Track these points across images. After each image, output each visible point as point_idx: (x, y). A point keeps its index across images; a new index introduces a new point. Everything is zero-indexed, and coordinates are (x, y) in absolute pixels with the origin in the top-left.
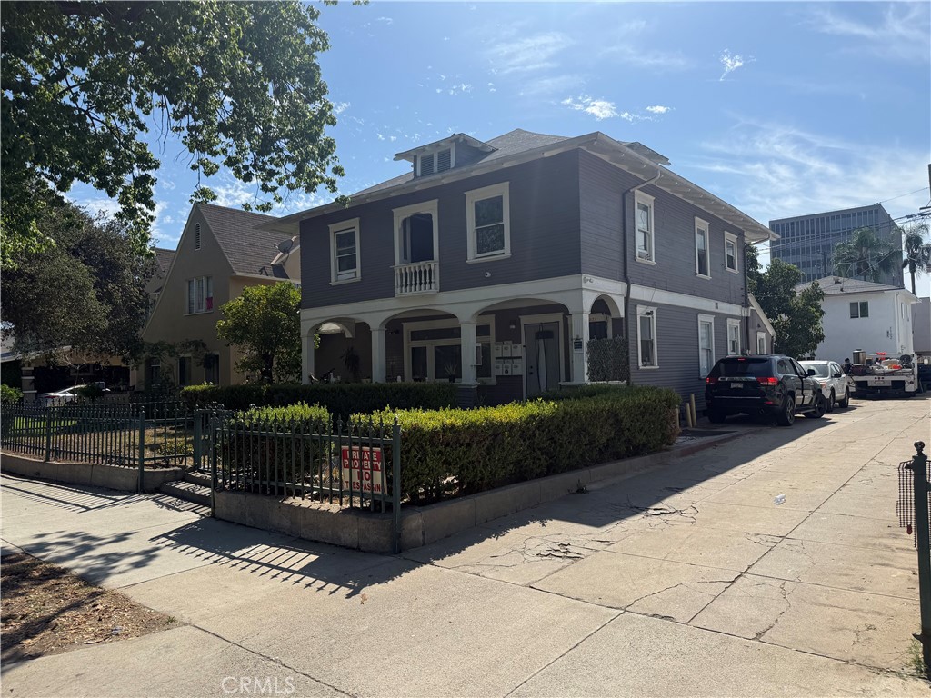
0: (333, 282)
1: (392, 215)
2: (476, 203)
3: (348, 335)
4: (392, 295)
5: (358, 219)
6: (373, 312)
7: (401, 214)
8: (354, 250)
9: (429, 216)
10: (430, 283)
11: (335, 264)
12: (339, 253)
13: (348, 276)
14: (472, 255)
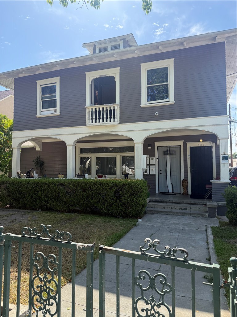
0: (38, 115)
1: (85, 76)
2: (148, 71)
3: (38, 149)
4: (84, 124)
5: (59, 78)
6: (69, 134)
7: (91, 76)
8: (55, 96)
9: (113, 78)
10: (114, 118)
11: (40, 104)
12: (43, 98)
13: (49, 112)
14: (144, 102)
